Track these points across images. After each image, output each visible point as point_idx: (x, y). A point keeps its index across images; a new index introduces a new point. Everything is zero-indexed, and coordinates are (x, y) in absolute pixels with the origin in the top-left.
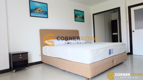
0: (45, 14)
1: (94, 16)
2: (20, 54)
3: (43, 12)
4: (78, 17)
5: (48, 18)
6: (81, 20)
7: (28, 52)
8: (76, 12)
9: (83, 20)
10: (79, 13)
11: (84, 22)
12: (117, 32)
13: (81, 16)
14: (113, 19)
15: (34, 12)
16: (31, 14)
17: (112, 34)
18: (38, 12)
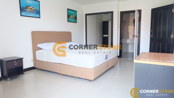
0: (37, 13)
1: (87, 16)
2: (15, 61)
3: (35, 11)
4: (71, 17)
5: (40, 18)
6: (73, 20)
7: (23, 58)
8: (69, 11)
9: (76, 20)
10: (72, 12)
11: (77, 23)
12: (108, 34)
13: (74, 16)
14: (104, 20)
15: (25, 11)
16: (22, 13)
17: (103, 36)
18: (30, 11)
